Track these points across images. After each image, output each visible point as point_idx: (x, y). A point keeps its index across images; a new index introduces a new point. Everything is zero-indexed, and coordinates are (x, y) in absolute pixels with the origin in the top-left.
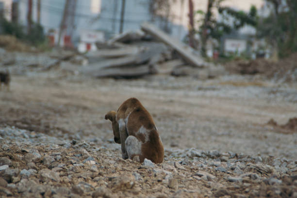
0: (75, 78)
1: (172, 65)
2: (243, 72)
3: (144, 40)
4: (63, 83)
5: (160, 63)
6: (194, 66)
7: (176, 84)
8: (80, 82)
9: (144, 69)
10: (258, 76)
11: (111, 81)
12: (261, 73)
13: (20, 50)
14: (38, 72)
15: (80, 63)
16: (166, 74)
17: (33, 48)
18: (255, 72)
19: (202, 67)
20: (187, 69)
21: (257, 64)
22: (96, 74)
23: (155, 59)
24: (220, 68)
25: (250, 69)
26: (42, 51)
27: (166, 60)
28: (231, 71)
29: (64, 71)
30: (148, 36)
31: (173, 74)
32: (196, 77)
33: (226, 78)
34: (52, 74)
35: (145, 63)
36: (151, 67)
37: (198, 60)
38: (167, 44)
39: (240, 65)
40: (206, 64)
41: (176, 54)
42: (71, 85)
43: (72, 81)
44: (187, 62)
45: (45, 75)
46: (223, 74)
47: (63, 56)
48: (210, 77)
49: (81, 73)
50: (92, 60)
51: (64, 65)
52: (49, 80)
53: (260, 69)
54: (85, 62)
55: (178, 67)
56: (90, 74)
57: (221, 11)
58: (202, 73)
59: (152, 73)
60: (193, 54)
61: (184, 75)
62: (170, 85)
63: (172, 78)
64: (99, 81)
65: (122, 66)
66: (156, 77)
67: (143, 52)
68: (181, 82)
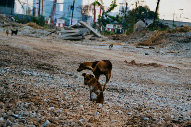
0: (57, 39)
1: (90, 36)
2: (114, 39)
3: (81, 27)
4: (53, 41)
5: (86, 35)
6: (98, 37)
7: (91, 43)
8: (59, 41)
9: (81, 37)
10: (119, 41)
11: (69, 41)
12: (120, 40)
13: (37, 28)
14: (44, 36)
15: (58, 34)
16: (88, 39)
17: (42, 27)
18: (118, 39)
19: (100, 37)
20: (95, 37)
21: (119, 37)
22: (64, 38)
23: (84, 34)
24: (106, 37)
25: (116, 38)
26: (45, 29)
27: (88, 34)
28: (110, 39)
29: (53, 36)
30: (82, 26)
31: (90, 39)
32: (98, 41)
33: (108, 41)
34: (49, 38)
35: (81, 35)
36: (83, 36)
37: (99, 35)
38: (88, 29)
39: (113, 37)
40: (102, 36)
41: (92, 32)
42: (55, 42)
43: (56, 41)
44: (95, 35)
45: (46, 38)
46: (107, 40)
47: (53, 31)
48: (103, 41)
49: (59, 38)
50: (62, 33)
51: (53, 34)
52: (48, 40)
53: (120, 38)
54: (60, 34)
55: (92, 37)
56: (62, 38)
57: (106, 16)
58: (100, 39)
59: (83, 39)
60: (97, 32)
61: (94, 40)
62: (89, 43)
63: (90, 41)
64: (65, 41)
65: (73, 36)
66: (85, 40)
67: (80, 31)
68: (93, 42)
